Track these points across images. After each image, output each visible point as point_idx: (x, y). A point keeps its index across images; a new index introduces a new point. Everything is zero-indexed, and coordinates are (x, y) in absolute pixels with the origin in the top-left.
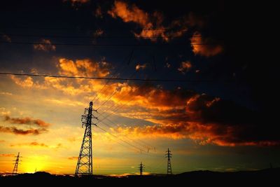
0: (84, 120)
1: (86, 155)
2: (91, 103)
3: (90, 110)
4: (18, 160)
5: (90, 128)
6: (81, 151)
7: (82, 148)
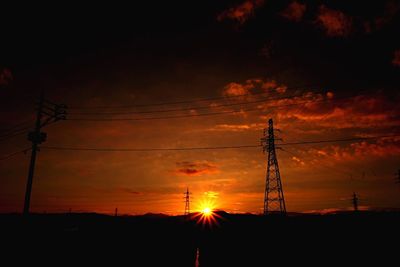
0: (265, 144)
1: (275, 188)
2: (271, 122)
3: (271, 130)
4: (188, 197)
5: (274, 153)
6: (267, 185)
7: (268, 179)
